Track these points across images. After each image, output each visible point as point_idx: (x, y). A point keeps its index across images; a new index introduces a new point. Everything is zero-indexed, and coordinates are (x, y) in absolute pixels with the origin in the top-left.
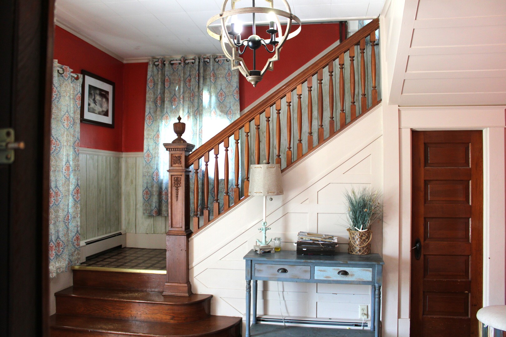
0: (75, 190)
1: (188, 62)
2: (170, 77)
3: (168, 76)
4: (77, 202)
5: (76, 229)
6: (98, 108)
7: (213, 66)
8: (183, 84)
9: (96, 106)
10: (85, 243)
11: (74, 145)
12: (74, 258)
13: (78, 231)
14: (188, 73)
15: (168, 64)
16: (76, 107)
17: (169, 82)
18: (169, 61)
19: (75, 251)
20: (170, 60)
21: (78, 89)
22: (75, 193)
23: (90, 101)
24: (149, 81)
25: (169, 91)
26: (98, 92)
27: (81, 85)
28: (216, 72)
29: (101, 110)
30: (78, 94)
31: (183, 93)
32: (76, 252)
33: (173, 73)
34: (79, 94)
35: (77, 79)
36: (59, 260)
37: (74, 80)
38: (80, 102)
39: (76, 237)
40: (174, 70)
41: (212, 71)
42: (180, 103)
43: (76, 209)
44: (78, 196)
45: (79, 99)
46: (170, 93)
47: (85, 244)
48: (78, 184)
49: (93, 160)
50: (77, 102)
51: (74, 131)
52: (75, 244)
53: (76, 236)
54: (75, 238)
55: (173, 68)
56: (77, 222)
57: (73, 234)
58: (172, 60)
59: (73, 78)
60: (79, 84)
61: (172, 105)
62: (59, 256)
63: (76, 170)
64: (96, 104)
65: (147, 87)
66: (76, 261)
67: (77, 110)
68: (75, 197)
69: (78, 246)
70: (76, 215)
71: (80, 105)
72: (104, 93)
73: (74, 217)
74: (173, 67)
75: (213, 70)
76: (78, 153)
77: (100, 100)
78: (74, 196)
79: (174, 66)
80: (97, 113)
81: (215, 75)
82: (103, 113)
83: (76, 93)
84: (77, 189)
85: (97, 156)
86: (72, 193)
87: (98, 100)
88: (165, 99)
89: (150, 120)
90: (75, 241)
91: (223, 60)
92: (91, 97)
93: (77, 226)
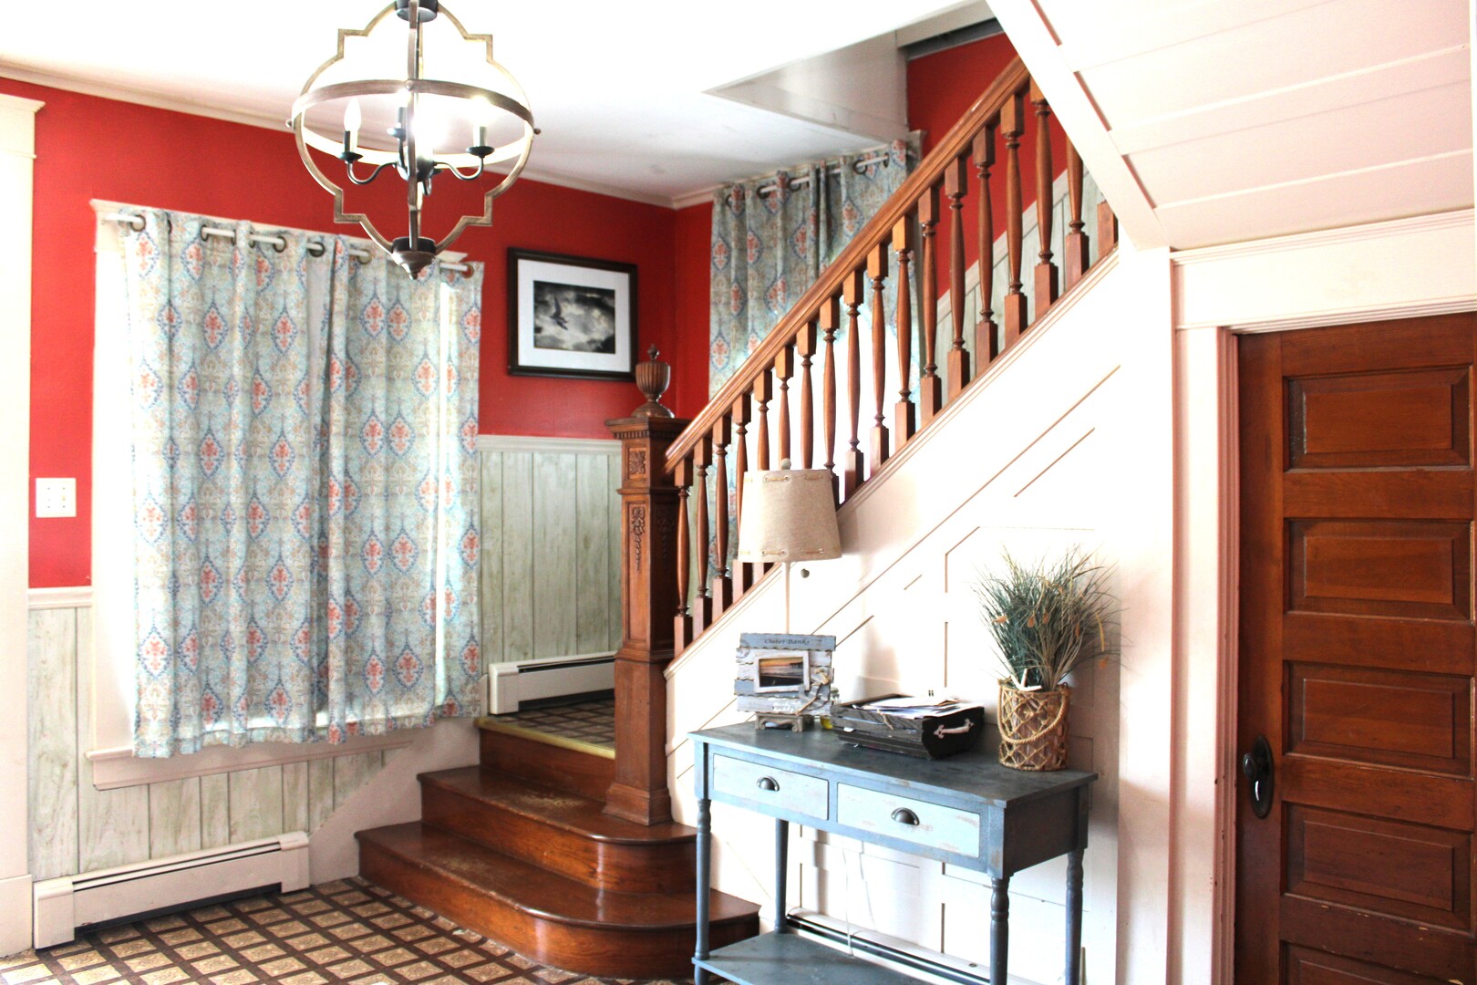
0: (465, 540)
1: (800, 185)
2: (759, 232)
3: (753, 229)
4: (472, 568)
5: (468, 630)
6: (572, 334)
7: (850, 186)
8: (785, 249)
9: (564, 331)
10: (519, 667)
11: (460, 432)
12: (466, 699)
13: (472, 637)
14: (801, 214)
15: (753, 198)
16: (464, 341)
17: (756, 246)
18: (756, 189)
19: (467, 684)
20: (758, 185)
21: (469, 297)
22: (465, 547)
23: (542, 321)
24: (715, 249)
25: (758, 271)
26: (571, 295)
27: (479, 289)
28: (858, 202)
29: (583, 338)
30: (469, 311)
31: (784, 272)
32: (470, 686)
33: (769, 219)
34: (474, 309)
35: (468, 274)
36: (409, 699)
37: (458, 279)
38: (478, 328)
39: (469, 650)
40: (770, 212)
41: (845, 202)
42: (777, 302)
43: (469, 582)
44: (472, 552)
45: (475, 322)
46: (762, 276)
47: (517, 670)
48: (472, 526)
49: (557, 464)
50: (467, 331)
51: (461, 399)
52: (466, 666)
53: (469, 647)
54: (466, 651)
55: (766, 207)
56: (471, 615)
57: (463, 642)
58: (763, 184)
59: (457, 275)
60: (472, 287)
61: (770, 309)
62: (409, 689)
63: (467, 491)
64: (566, 325)
65: (712, 266)
66: (471, 708)
67: (468, 349)
68: (465, 555)
69: (473, 671)
70: (468, 598)
71: (479, 336)
72: (595, 296)
73: (465, 603)
74: (767, 204)
75: (848, 198)
76: (471, 451)
77: (579, 316)
78: (463, 552)
79: (770, 199)
80: (571, 348)
81: (855, 210)
82: (594, 346)
83: (465, 307)
84: (471, 537)
85: (572, 458)
86: (460, 545)
87: (571, 314)
88: (749, 294)
89: (720, 353)
90: (466, 658)
91: (875, 164)
92: (546, 312)
93: (471, 624)
